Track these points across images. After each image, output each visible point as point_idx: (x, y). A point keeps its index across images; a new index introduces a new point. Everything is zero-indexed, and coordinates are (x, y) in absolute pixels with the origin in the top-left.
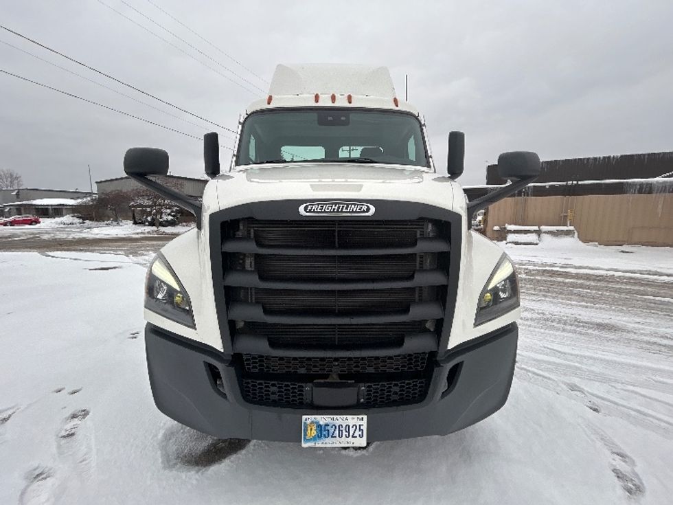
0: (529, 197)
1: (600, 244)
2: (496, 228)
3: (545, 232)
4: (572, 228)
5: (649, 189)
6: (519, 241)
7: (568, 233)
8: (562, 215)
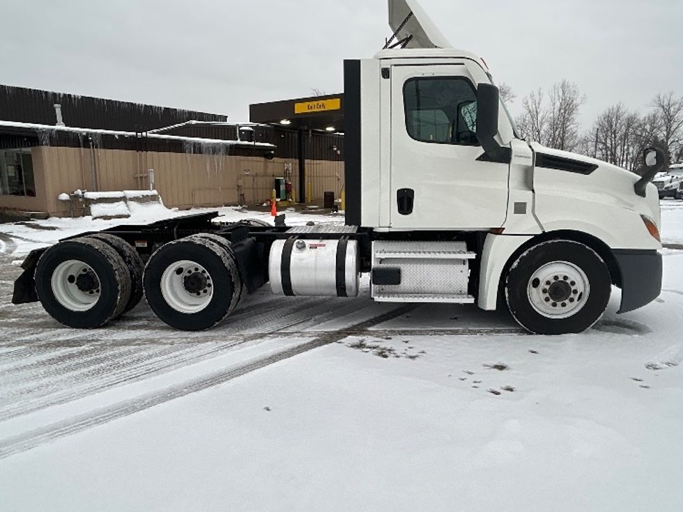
0: (99, 150)
1: (179, 210)
2: (64, 196)
3: (131, 199)
4: (155, 192)
5: (198, 149)
6: (109, 214)
7: (153, 198)
8: (139, 175)
